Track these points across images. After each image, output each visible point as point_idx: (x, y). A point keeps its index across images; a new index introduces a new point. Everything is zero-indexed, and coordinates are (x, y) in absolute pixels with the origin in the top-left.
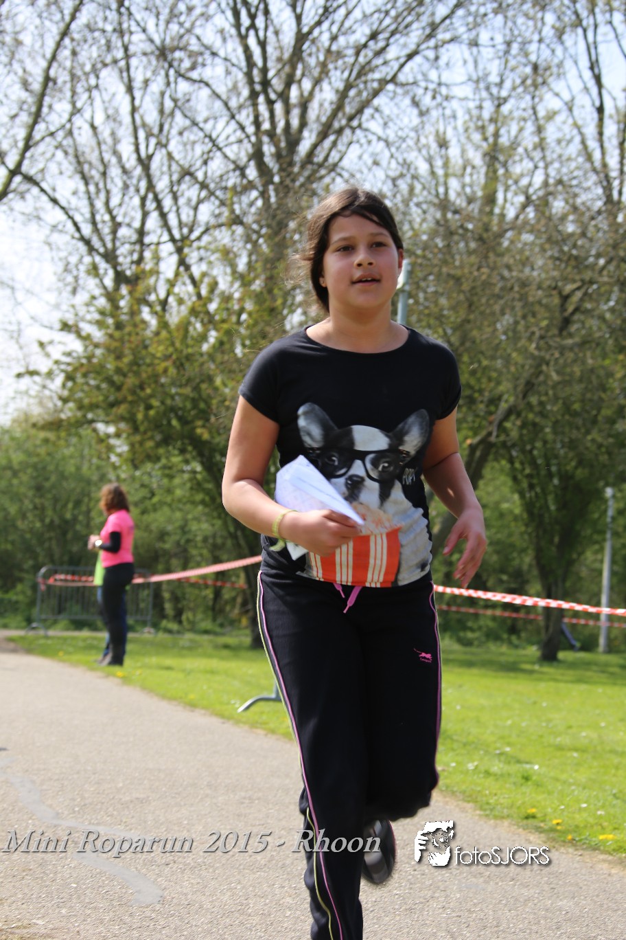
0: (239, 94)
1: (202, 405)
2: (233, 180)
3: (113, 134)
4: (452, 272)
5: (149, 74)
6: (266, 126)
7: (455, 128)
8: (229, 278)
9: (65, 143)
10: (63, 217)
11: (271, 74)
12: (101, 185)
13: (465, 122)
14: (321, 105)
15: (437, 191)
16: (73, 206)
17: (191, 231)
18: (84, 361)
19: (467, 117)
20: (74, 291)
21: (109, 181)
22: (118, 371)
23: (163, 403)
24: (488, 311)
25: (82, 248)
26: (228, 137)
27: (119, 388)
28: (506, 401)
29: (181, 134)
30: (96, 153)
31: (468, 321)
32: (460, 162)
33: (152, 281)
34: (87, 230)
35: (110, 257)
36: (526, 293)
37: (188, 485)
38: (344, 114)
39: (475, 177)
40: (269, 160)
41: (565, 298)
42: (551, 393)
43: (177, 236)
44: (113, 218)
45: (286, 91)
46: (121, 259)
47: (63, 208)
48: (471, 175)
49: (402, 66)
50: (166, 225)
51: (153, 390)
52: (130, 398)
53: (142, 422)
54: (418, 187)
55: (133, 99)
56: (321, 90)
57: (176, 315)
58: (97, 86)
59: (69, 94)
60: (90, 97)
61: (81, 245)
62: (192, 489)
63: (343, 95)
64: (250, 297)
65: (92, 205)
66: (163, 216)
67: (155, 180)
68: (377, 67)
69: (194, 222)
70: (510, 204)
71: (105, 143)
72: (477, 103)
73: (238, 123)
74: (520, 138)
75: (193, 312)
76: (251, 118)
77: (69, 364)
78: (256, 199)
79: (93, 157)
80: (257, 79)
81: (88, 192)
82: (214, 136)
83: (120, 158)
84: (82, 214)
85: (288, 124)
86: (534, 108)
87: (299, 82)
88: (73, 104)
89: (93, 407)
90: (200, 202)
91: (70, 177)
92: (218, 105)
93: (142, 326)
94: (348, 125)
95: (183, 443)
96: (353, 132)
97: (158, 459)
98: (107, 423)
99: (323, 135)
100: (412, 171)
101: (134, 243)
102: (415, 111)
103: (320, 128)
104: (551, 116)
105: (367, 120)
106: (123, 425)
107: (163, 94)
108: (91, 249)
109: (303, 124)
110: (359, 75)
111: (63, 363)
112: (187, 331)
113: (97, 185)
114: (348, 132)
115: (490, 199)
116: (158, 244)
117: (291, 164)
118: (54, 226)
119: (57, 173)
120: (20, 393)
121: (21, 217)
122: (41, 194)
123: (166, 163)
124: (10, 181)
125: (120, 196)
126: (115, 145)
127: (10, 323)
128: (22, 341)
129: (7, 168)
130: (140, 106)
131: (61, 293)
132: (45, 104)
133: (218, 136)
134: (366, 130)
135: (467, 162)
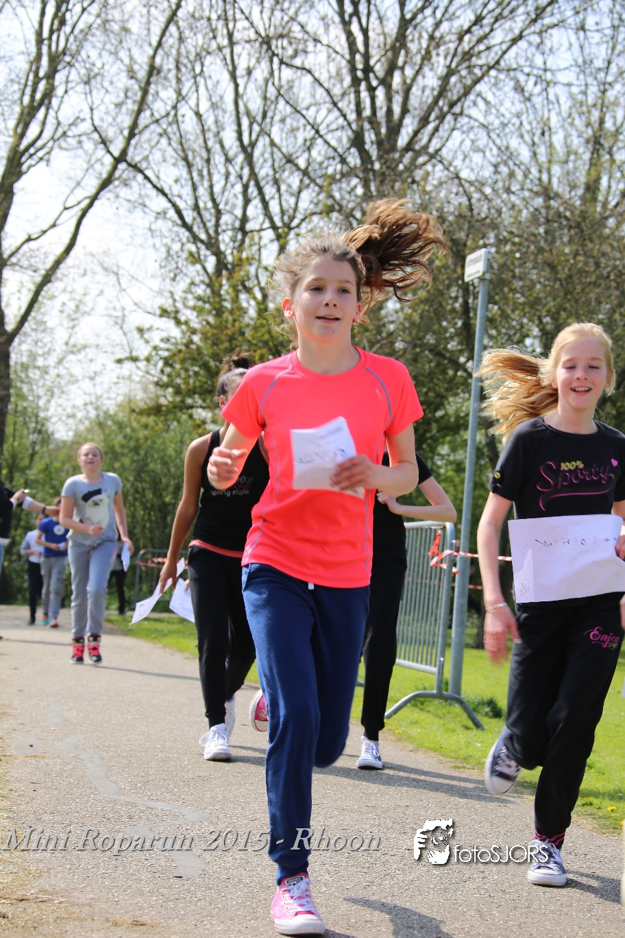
0: (342, 81)
2: (334, 167)
3: (216, 122)
6: (367, 112)
7: (559, 114)
9: (169, 130)
10: (169, 205)
11: (372, 62)
12: (205, 172)
13: (569, 108)
14: (423, 91)
15: (540, 179)
16: (176, 193)
17: (292, 218)
18: (183, 348)
19: (571, 103)
20: (175, 278)
21: (212, 167)
22: (215, 357)
25: (185, 234)
26: (330, 125)
29: (283, 121)
30: (201, 141)
31: (564, 310)
32: (564, 149)
35: (212, 245)
38: (446, 100)
39: (579, 164)
40: (370, 147)
43: (279, 224)
44: (216, 205)
45: (389, 79)
46: (222, 247)
47: (165, 195)
48: (575, 162)
49: (506, 51)
50: (267, 213)
54: (519, 174)
55: (237, 86)
56: (424, 77)
58: (202, 74)
59: (174, 81)
60: (195, 83)
61: (183, 230)
63: (445, 79)
65: (195, 192)
66: (265, 203)
67: (257, 170)
68: (481, 52)
69: (295, 209)
70: (613, 191)
71: (209, 130)
72: (582, 88)
73: (339, 109)
76: (353, 106)
77: (167, 350)
78: (356, 187)
79: (197, 144)
80: (360, 66)
81: (192, 179)
82: (317, 123)
83: (222, 146)
84: (185, 201)
85: (390, 112)
87: (402, 69)
88: (179, 93)
89: (192, 392)
90: (302, 189)
91: (174, 165)
92: (320, 92)
93: (241, 313)
94: (450, 112)
96: (455, 119)
98: (204, 408)
99: (424, 121)
100: (515, 158)
101: (237, 230)
102: (517, 97)
103: (421, 115)
105: (469, 107)
107: (267, 82)
108: (195, 239)
109: (405, 111)
110: (461, 61)
111: (161, 349)
113: (201, 172)
115: (593, 187)
116: (262, 230)
117: (393, 150)
118: (158, 213)
119: (161, 160)
120: (123, 378)
121: (126, 204)
122: (146, 181)
123: (269, 150)
124: (115, 168)
125: (223, 182)
126: (218, 132)
127: (115, 309)
128: (125, 327)
129: (112, 155)
130: (243, 93)
131: (163, 280)
132: (151, 91)
133: (321, 123)
134: (468, 117)
135: (570, 149)
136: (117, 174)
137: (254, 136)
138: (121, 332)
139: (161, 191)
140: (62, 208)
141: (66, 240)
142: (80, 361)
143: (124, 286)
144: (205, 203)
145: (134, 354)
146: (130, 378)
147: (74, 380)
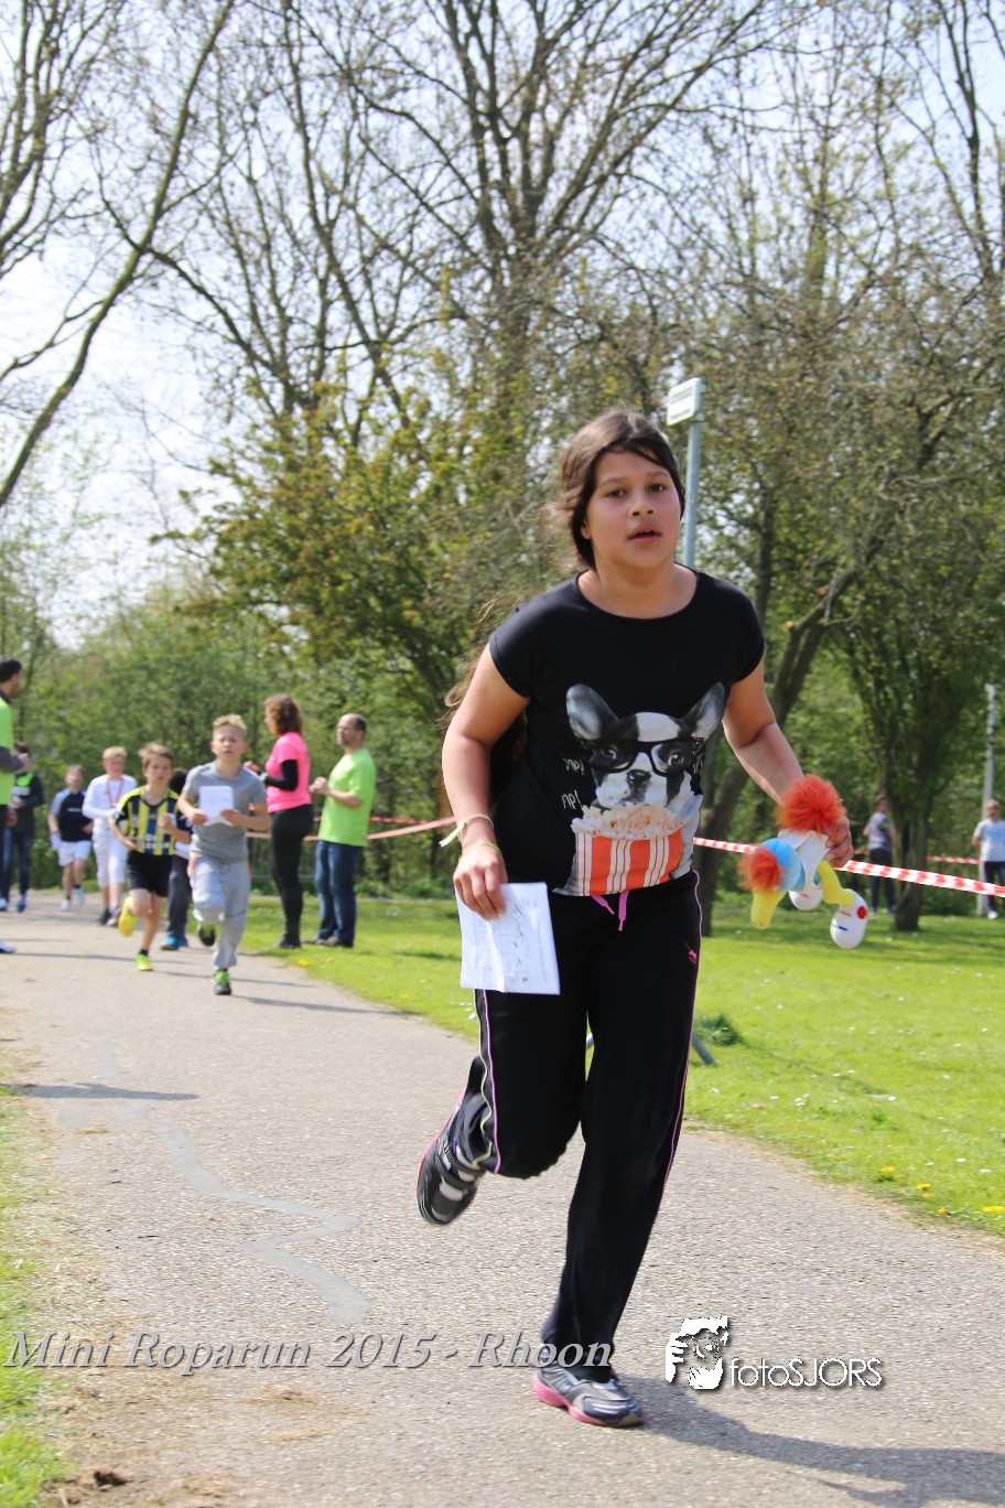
0: (456, 130)
1: (412, 578)
2: (452, 254)
3: (279, 190)
4: (764, 383)
5: (328, 103)
6: (496, 174)
7: (765, 173)
8: (445, 396)
9: (212, 205)
10: (212, 311)
11: (501, 100)
12: (264, 262)
13: (778, 163)
14: (574, 143)
15: (740, 264)
16: (225, 295)
17: (392, 327)
18: (245, 518)
19: (782, 156)
20: (228, 419)
21: (274, 257)
22: (293, 531)
23: (356, 575)
24: (815, 438)
25: (240, 354)
26: (440, 194)
27: (293, 556)
28: (844, 566)
29: (374, 189)
30: (256, 218)
31: (788, 454)
32: (773, 221)
33: (337, 401)
34: (245, 328)
35: (279, 368)
36: (871, 412)
37: (395, 689)
38: (607, 155)
39: (793, 241)
40: (502, 226)
41: (926, 418)
42: (906, 553)
43: (373, 336)
44: (281, 310)
45: (524, 125)
46: (293, 371)
47: (210, 298)
48: (788, 239)
49: (689, 84)
50: (356, 318)
51: (342, 558)
52: (310, 570)
53: (327, 604)
54: (713, 257)
55: (307, 140)
56: (573, 122)
57: (371, 450)
58: (255, 124)
59: (215, 135)
60: (246, 138)
61: (237, 348)
62: (399, 695)
63: (606, 129)
64: (476, 422)
65: (252, 294)
66: (352, 305)
67: (339, 256)
68: (651, 86)
69: (395, 315)
70: (845, 280)
71: (268, 203)
72: (797, 136)
73: (455, 171)
74: (857, 184)
75: (397, 445)
76: (474, 165)
77: (223, 522)
78: (482, 281)
79: (252, 224)
81: (246, 276)
82: (422, 189)
83: (289, 230)
84: (237, 306)
85: (526, 171)
86: (877, 140)
87: (542, 111)
88: (222, 148)
89: (260, 582)
90: (403, 285)
91: (219, 253)
92: (427, 143)
93: (326, 466)
94: (613, 172)
95: (385, 631)
96: (620, 182)
97: (352, 653)
98: (279, 603)
99: (577, 187)
100: (705, 237)
101: (312, 346)
102: (708, 151)
103: (573, 176)
104: (903, 151)
105: (640, 164)
106: (299, 608)
107: (348, 134)
108: (252, 358)
109: (548, 170)
110: (626, 100)
111: (215, 521)
112: (388, 472)
113: (258, 263)
114: (612, 180)
115: (817, 275)
116: (345, 347)
117: (532, 230)
118: (199, 323)
119: (201, 246)
120: (156, 561)
122: (180, 278)
123: (355, 231)
124: (136, 261)
125: (291, 279)
126: (282, 206)
127: (140, 461)
128: (156, 487)
129: (131, 243)
130: (317, 149)
131: (209, 418)
132: (183, 150)
133: (428, 190)
134: (638, 178)
135: (782, 221)
136: (141, 267)
137: (332, 216)
138: (151, 495)
139: (200, 290)
140: (62, 319)
141: (70, 364)
142: (93, 538)
144: (266, 309)
145: (172, 528)
146: (165, 560)
147: (84, 565)
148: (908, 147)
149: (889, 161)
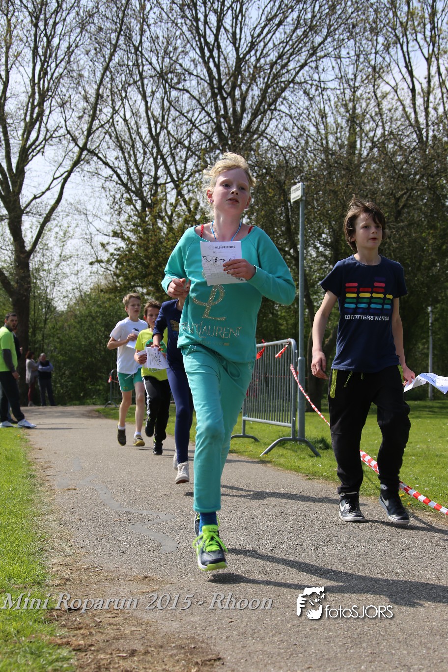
0: (206, 95)
2: (205, 145)
3: (136, 122)
4: (332, 188)
5: (154, 88)
6: (222, 112)
7: (330, 106)
9: (110, 130)
10: (112, 173)
11: (223, 82)
12: (132, 153)
13: (335, 103)
14: (253, 98)
15: (322, 143)
16: (116, 165)
17: (183, 175)
18: (127, 253)
19: (336, 99)
20: (119, 214)
21: (135, 150)
22: (147, 257)
25: (123, 189)
26: (201, 120)
29: (174, 120)
30: (128, 134)
32: (334, 125)
33: (163, 205)
34: (125, 178)
35: (139, 193)
38: (266, 102)
39: (343, 133)
40: (225, 132)
41: (398, 200)
42: (392, 254)
43: (176, 179)
44: (139, 170)
45: (233, 92)
46: (145, 194)
47: (110, 167)
48: (340, 132)
49: (298, 73)
50: (169, 173)
52: (153, 272)
54: (311, 141)
55: (146, 103)
56: (252, 90)
58: (126, 97)
59: (110, 103)
60: (122, 103)
63: (264, 92)
66: (167, 168)
67: (161, 149)
68: (284, 74)
69: (184, 170)
70: (364, 148)
71: (132, 129)
72: (342, 91)
74: (367, 110)
76: (213, 109)
77: (118, 255)
79: (126, 137)
80: (216, 86)
81: (125, 157)
82: (193, 120)
83: (141, 137)
84: (122, 170)
85: (234, 111)
86: (374, 92)
87: (240, 86)
88: (114, 108)
89: (133, 279)
90: (187, 158)
91: (114, 150)
92: (194, 102)
93: (159, 231)
94: (269, 109)
96: (272, 113)
98: (142, 287)
99: (254, 116)
100: (307, 132)
101: (152, 184)
102: (307, 98)
103: (253, 112)
104: (384, 96)
105: (280, 105)
106: (151, 288)
107: (163, 100)
108: (128, 190)
109: (243, 110)
110: (273, 79)
111: (115, 255)
113: (129, 153)
114: (269, 112)
115: (352, 145)
116: (166, 183)
117: (238, 132)
118: (106, 178)
119: (106, 147)
120: (94, 273)
121: (88, 174)
122: (99, 160)
123: (167, 138)
124: (81, 154)
125: (142, 158)
126: (138, 130)
127: (86, 234)
128: (92, 244)
129: (78, 146)
130: (151, 106)
131: (112, 216)
132: (98, 109)
133: (195, 120)
134: (279, 111)
135: (338, 125)
136: (83, 157)
137: (158, 131)
138: (91, 247)
139: (106, 164)
140: (52, 179)
141: (56, 196)
142: (69, 265)
143: (90, 221)
144: (133, 170)
145: (99, 259)
146: (97, 273)
147: (65, 276)
148: (387, 94)
149: (380, 99)
